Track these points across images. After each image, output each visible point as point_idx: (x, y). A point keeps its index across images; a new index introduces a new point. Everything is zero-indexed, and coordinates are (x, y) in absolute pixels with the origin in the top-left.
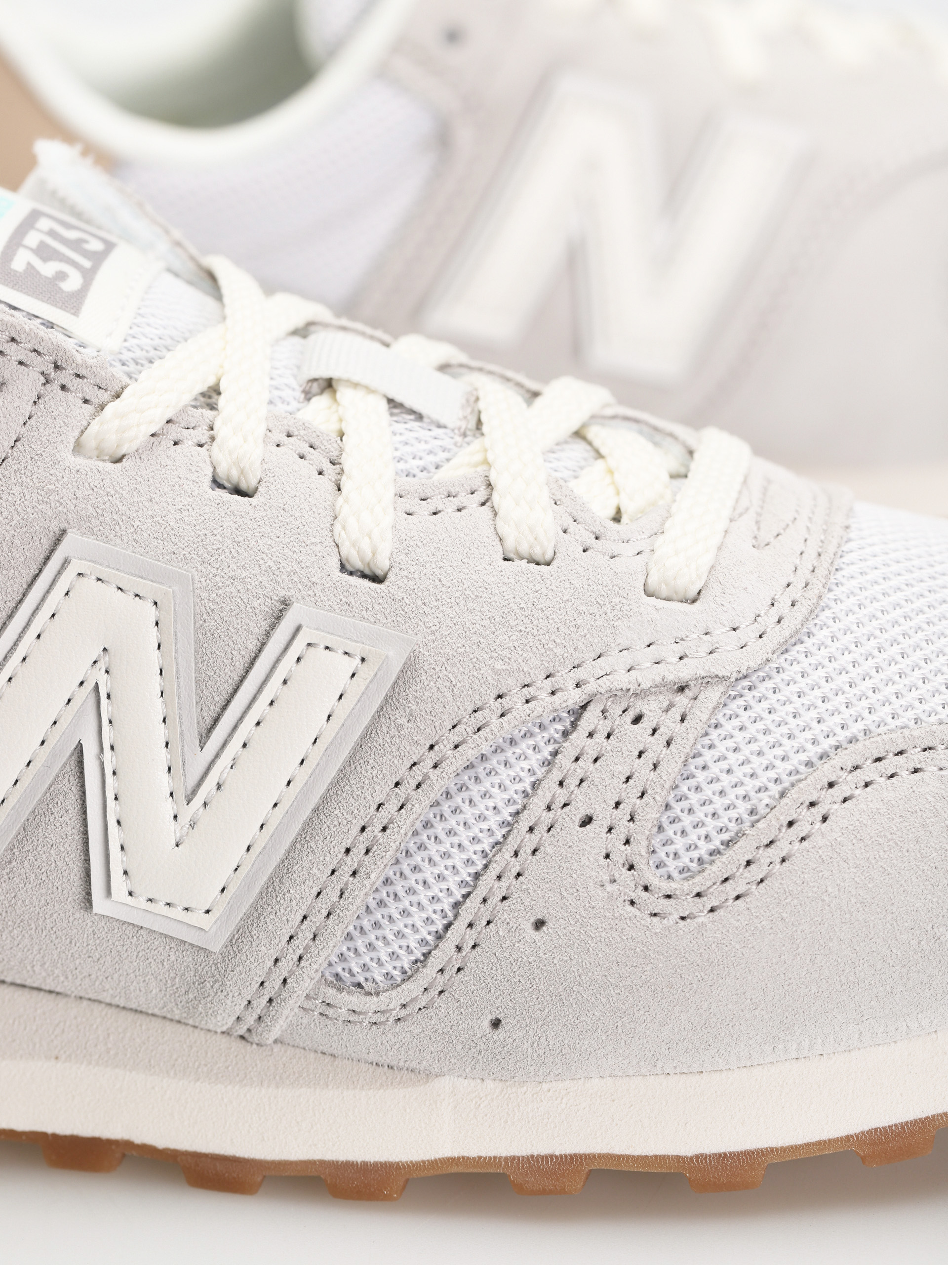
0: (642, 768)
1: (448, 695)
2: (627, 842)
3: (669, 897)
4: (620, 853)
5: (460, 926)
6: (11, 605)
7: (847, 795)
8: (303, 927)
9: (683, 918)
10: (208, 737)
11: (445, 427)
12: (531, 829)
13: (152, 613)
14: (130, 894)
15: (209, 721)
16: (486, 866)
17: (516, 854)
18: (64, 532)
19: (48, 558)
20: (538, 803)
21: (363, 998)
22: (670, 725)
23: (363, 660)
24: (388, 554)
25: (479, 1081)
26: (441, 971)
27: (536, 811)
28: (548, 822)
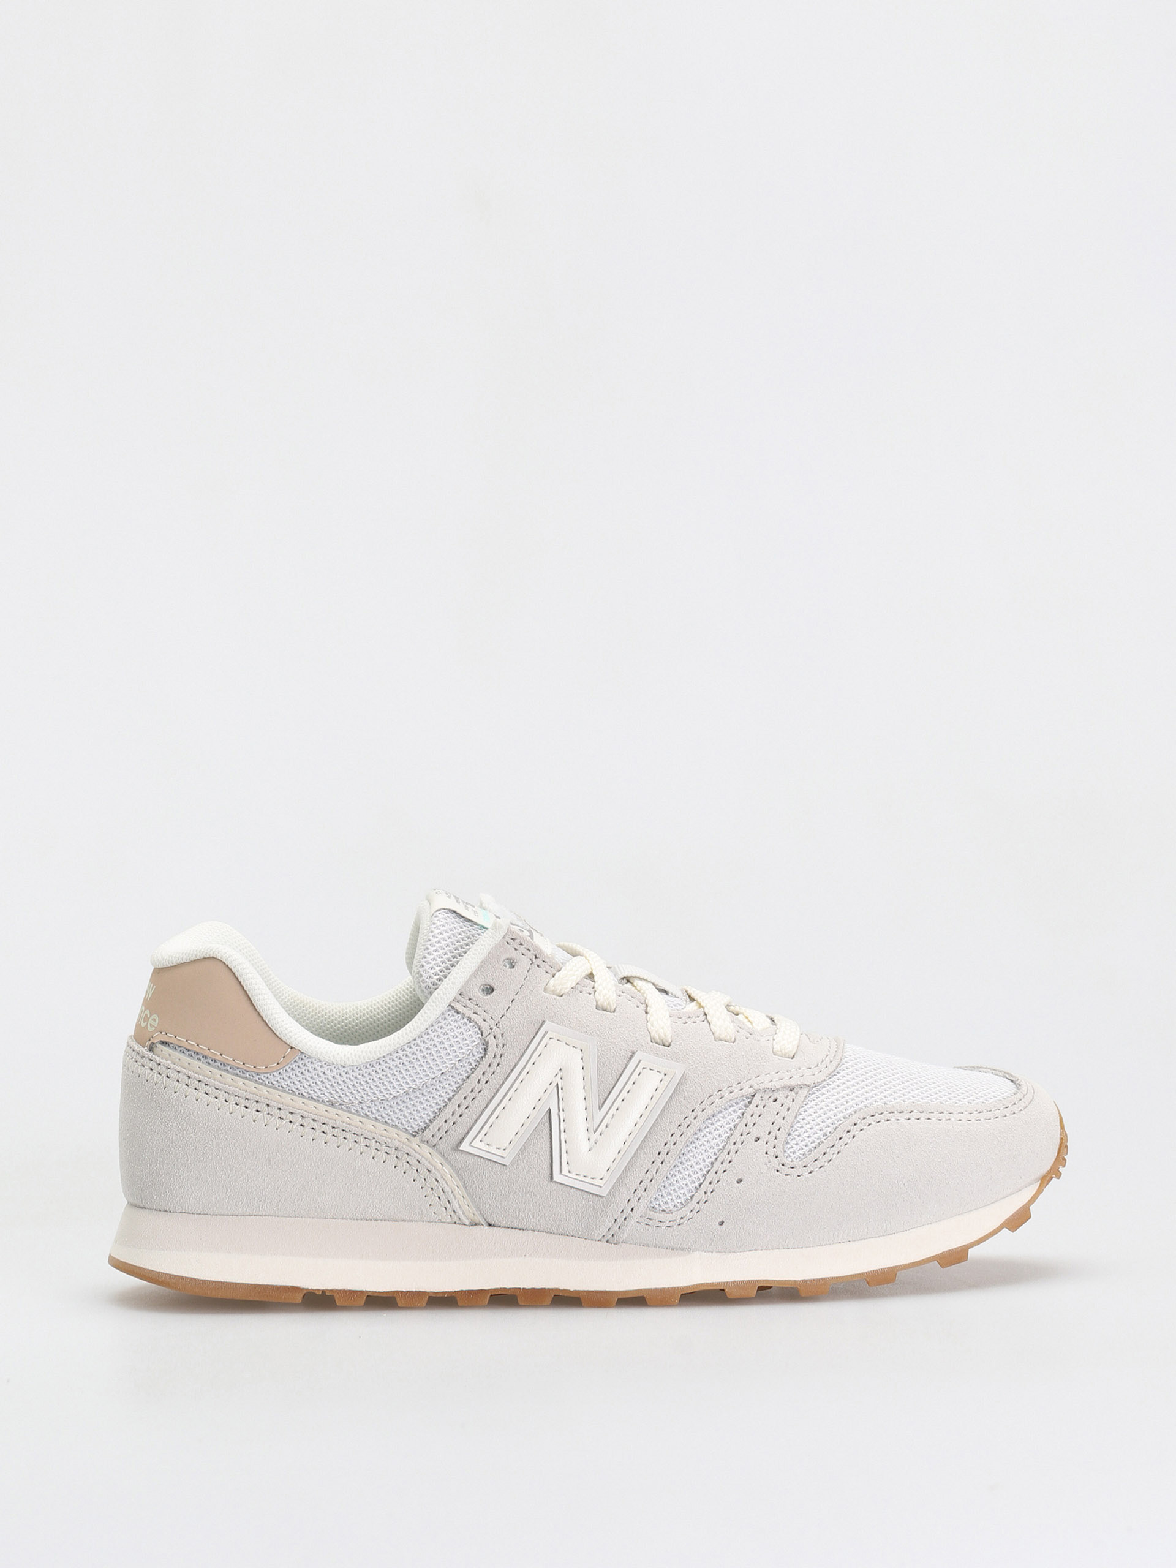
0: (779, 1118)
1: (699, 1089)
2: (774, 1147)
3: (793, 1168)
4: (772, 1152)
5: (707, 1182)
6: (523, 1051)
7: (862, 1128)
8: (641, 1185)
9: (799, 1176)
10: (602, 1106)
11: (678, 998)
12: (735, 1144)
13: (580, 1054)
14: (569, 1172)
15: (602, 1101)
16: (716, 1159)
17: (729, 1153)
18: (544, 1022)
19: (537, 1033)
20: (737, 1132)
21: (665, 1215)
22: (788, 1103)
23: (665, 1075)
24: (670, 1036)
25: (710, 1253)
26: (698, 1203)
27: (736, 1137)
28: (742, 1140)
